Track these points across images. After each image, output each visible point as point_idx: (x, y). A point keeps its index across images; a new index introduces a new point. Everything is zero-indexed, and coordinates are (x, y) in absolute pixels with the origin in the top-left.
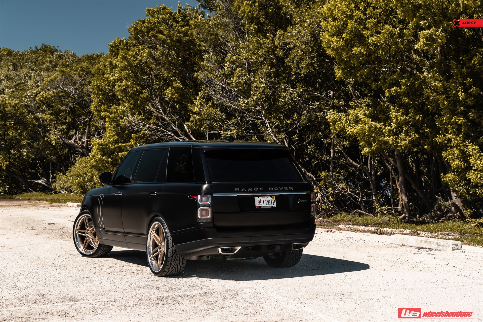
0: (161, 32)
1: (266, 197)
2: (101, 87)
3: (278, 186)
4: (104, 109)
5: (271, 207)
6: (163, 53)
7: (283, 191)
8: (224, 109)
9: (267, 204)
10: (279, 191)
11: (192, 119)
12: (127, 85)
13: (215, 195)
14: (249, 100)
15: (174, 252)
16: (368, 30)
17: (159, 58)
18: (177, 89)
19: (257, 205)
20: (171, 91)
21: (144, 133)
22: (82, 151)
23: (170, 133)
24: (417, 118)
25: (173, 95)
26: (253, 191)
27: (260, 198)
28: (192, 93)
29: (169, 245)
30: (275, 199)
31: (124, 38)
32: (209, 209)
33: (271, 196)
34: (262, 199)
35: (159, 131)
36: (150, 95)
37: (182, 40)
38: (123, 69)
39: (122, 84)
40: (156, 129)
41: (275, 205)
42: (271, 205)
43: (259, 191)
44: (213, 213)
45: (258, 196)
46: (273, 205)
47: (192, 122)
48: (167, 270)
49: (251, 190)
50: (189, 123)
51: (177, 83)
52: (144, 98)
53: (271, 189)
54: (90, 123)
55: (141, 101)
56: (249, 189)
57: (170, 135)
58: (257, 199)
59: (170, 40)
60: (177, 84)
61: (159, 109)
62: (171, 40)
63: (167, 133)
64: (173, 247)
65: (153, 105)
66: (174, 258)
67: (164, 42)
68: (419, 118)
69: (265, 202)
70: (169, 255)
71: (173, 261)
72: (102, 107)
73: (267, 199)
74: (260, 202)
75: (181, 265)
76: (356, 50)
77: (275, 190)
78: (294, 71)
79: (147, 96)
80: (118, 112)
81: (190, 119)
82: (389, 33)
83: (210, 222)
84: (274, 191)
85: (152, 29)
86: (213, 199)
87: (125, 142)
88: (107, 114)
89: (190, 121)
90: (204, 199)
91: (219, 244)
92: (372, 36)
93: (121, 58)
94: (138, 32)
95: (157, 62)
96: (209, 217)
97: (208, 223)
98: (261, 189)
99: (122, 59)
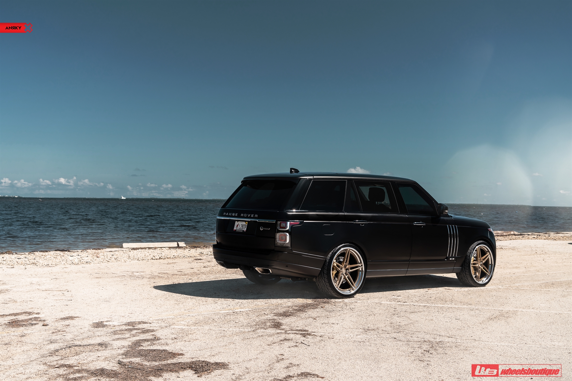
1: (242, 222)
3: (248, 212)
5: (242, 231)
9: (241, 228)
19: (235, 229)
30: (247, 225)
33: (245, 221)
34: (240, 224)
41: (245, 229)
42: (243, 229)
45: (238, 221)
46: (244, 230)
49: (231, 214)
53: (242, 215)
58: (236, 224)
69: (241, 226)
73: (242, 224)
74: (237, 226)
77: (245, 216)
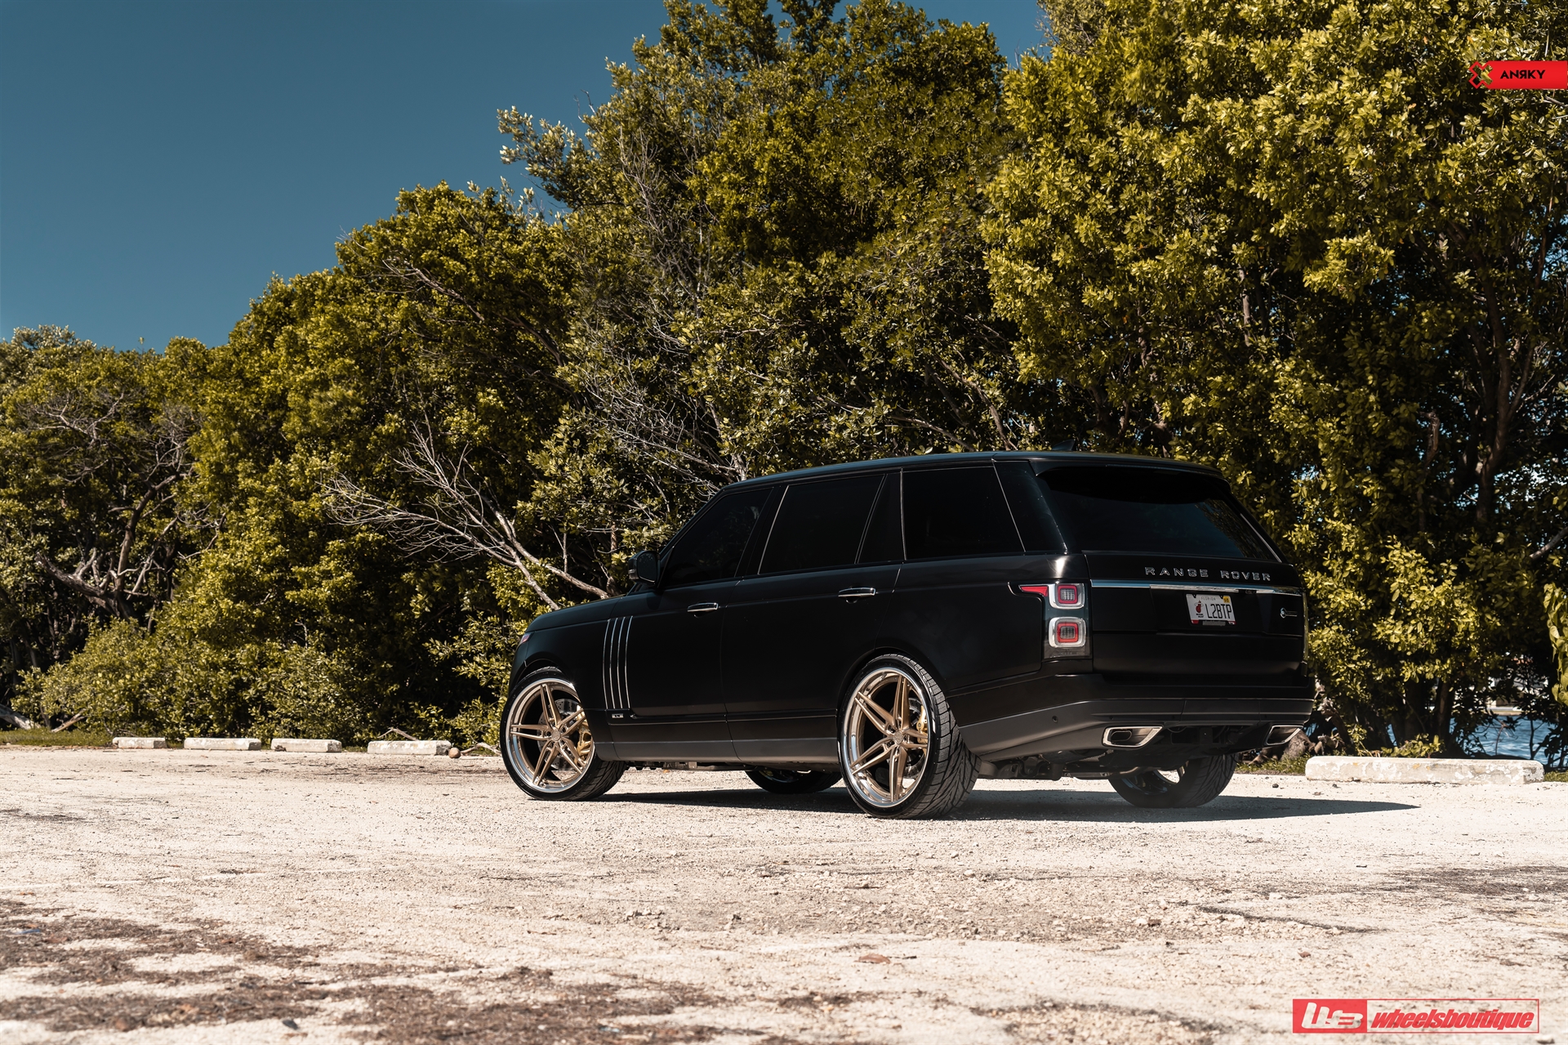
0: (454, 253)
2: (237, 408)
3: (1241, 567)
4: (244, 470)
5: (1222, 623)
6: (449, 313)
7: (1251, 582)
8: (624, 469)
9: (1216, 614)
10: (1241, 581)
11: (538, 493)
12: (344, 397)
13: (1095, 584)
14: (747, 429)
15: (953, 747)
16: (1126, 243)
17: (436, 326)
18: (487, 413)
19: (1194, 617)
20: (468, 418)
21: (362, 539)
22: (107, 604)
23: (462, 534)
24: (1240, 481)
25: (475, 428)
26: (1186, 579)
27: (1199, 597)
28: (529, 425)
29: (943, 727)
30: (1230, 604)
31: (325, 273)
32: (1080, 622)
33: (1221, 594)
34: (1203, 602)
35: (431, 528)
36: (405, 427)
37: (512, 277)
38: (332, 353)
39: (329, 394)
40: (420, 522)
41: (1232, 619)
42: (1223, 618)
43: (1198, 580)
44: (1091, 633)
45: (1194, 593)
46: (1227, 619)
47: (539, 501)
48: (927, 799)
49: (1181, 574)
50: (529, 505)
51: (489, 394)
52: (388, 436)
53: (1225, 574)
54: (134, 524)
55: (375, 444)
56: (1176, 572)
57: (463, 540)
58: (1192, 601)
59: (480, 276)
60: (491, 397)
61: (432, 468)
62: (483, 276)
63: (453, 532)
64: (951, 732)
65: (416, 459)
66: (952, 763)
67: (460, 280)
68: (1244, 481)
69: (1211, 609)
70: (942, 754)
71: (948, 773)
72: (240, 467)
73: (1215, 602)
74: (1198, 609)
75: (966, 785)
76: (1092, 295)
77: (1233, 577)
78: (867, 359)
79: (398, 431)
80: (307, 472)
81: (534, 493)
82: (1191, 252)
83: (1085, 658)
84: (1230, 582)
85: (429, 245)
86: (1091, 594)
87: (304, 562)
88: (257, 484)
89: (534, 498)
90: (1066, 595)
91: (1111, 717)
92: (1136, 259)
93: (328, 321)
94: (387, 251)
95: (430, 335)
96: (1080, 642)
97: (1078, 659)
98: (1204, 573)
99: (332, 325)
